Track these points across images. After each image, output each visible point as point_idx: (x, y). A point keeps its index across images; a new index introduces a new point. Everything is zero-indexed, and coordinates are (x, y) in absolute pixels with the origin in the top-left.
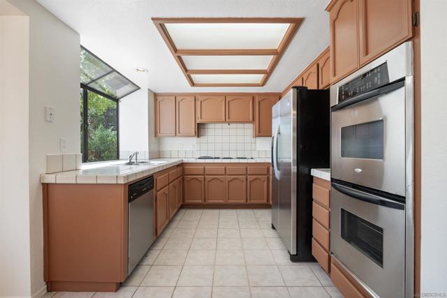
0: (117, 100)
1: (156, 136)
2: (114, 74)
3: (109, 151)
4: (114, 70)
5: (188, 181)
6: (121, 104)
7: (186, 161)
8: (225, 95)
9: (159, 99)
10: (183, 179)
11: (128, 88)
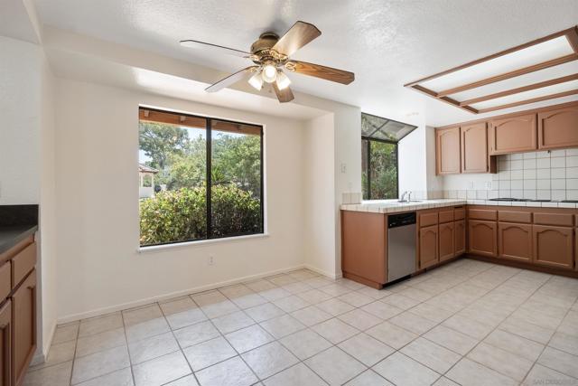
0: (396, 143)
1: (437, 174)
2: (390, 123)
3: (392, 190)
4: (389, 120)
5: (473, 227)
6: (399, 145)
7: (470, 202)
8: (536, 113)
9: (440, 133)
10: (467, 224)
11: (405, 130)
